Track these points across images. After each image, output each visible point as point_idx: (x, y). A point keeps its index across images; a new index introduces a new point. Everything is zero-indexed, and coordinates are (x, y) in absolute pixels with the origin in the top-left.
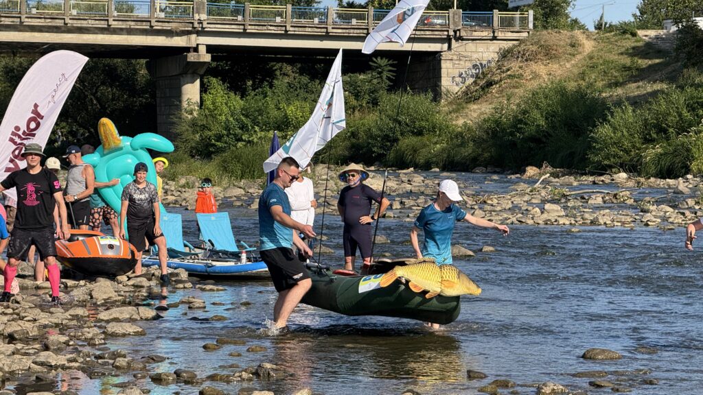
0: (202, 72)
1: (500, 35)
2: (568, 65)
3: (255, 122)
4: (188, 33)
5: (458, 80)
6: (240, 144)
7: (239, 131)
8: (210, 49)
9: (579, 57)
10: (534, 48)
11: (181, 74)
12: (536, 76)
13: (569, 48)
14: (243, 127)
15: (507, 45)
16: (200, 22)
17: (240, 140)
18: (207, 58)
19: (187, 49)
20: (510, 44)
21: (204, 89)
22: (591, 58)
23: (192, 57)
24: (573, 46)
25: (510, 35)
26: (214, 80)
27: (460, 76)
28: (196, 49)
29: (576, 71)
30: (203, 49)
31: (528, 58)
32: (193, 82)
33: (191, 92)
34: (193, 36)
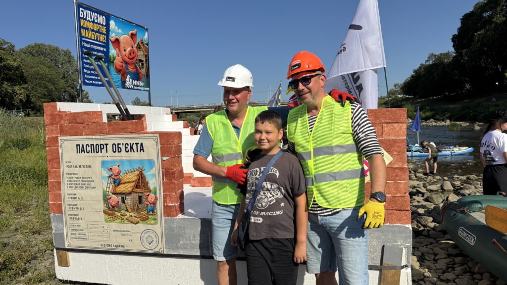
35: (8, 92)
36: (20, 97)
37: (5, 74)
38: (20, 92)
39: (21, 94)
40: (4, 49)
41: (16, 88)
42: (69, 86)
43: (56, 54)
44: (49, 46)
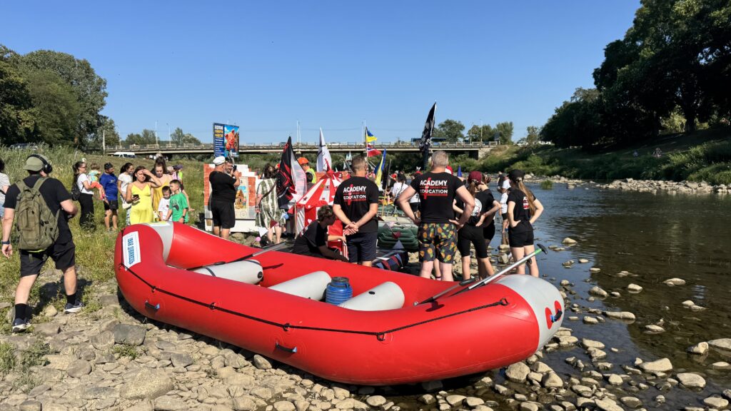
9: (506, 150)
10: (497, 149)
20: (492, 148)
24: (505, 148)
31: (496, 151)
35: (11, 118)
36: (26, 126)
37: (7, 93)
38: (27, 119)
39: (28, 121)
40: (5, 60)
41: (22, 113)
42: (87, 111)
43: (70, 65)
44: (61, 55)
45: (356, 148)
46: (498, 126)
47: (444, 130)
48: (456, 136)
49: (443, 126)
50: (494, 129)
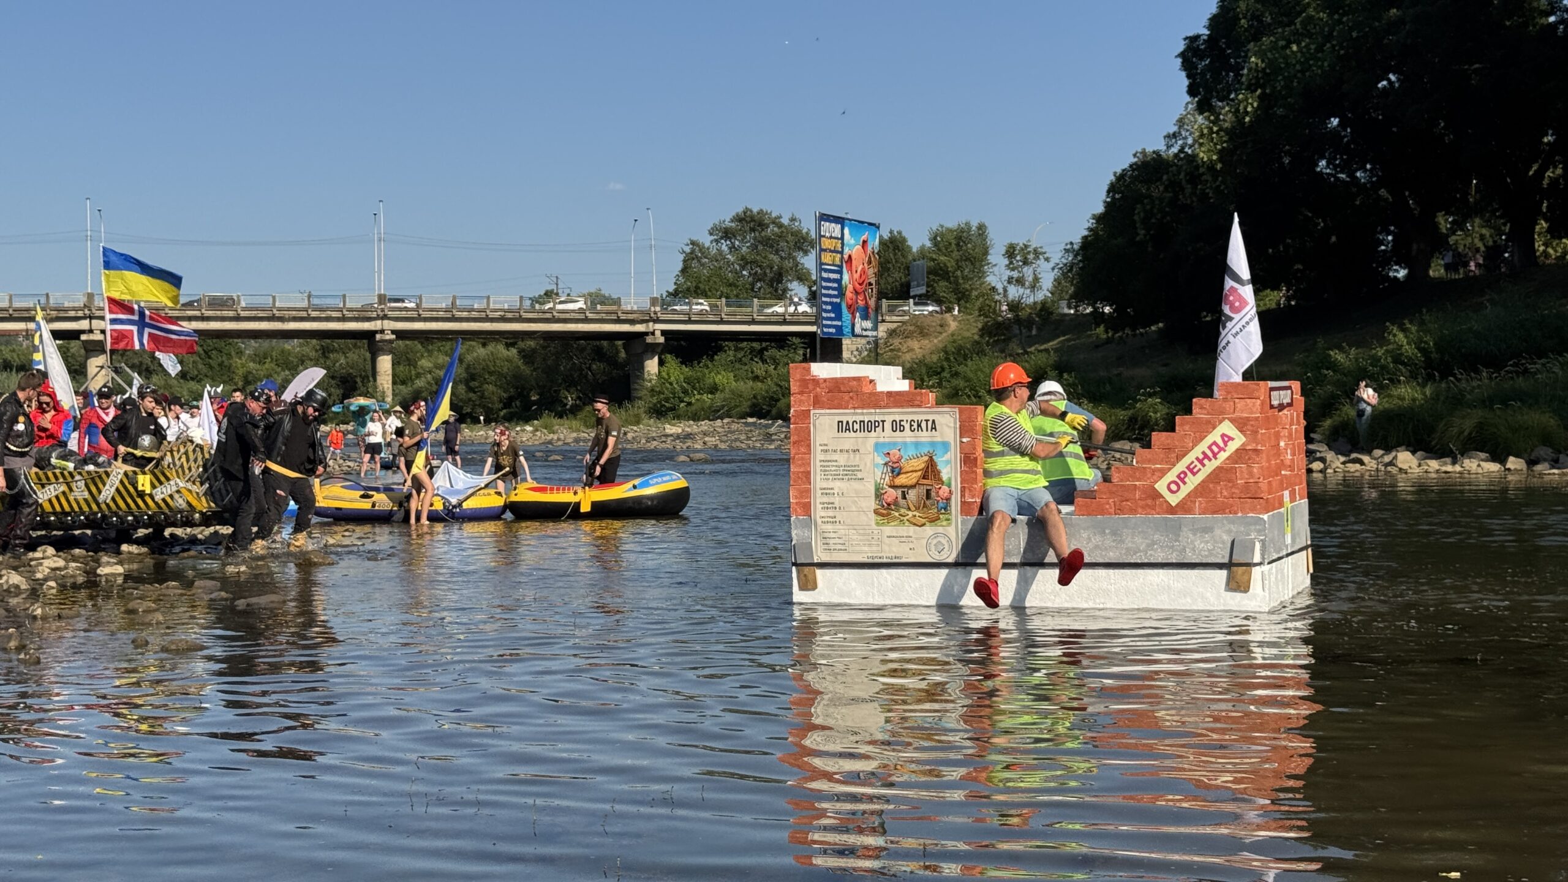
0: (659, 350)
1: (887, 318)
2: (935, 341)
3: (694, 388)
4: (646, 321)
5: (856, 353)
6: (682, 405)
7: (682, 395)
8: (664, 332)
9: (944, 334)
10: (912, 328)
11: (643, 353)
12: (911, 350)
13: (939, 329)
14: (685, 392)
15: (893, 326)
16: (655, 313)
17: (682, 401)
18: (662, 340)
19: (646, 334)
20: (895, 325)
21: (661, 363)
22: (953, 335)
23: (649, 339)
24: (941, 326)
25: (895, 318)
26: (669, 356)
27: (857, 350)
28: (653, 333)
29: (941, 346)
30: (658, 333)
31: (908, 336)
32: (652, 358)
33: (652, 366)
34: (651, 324)
45: (343, 319)
46: (934, 239)
47: (732, 248)
48: (779, 277)
49: (727, 234)
50: (922, 251)
